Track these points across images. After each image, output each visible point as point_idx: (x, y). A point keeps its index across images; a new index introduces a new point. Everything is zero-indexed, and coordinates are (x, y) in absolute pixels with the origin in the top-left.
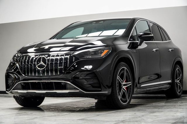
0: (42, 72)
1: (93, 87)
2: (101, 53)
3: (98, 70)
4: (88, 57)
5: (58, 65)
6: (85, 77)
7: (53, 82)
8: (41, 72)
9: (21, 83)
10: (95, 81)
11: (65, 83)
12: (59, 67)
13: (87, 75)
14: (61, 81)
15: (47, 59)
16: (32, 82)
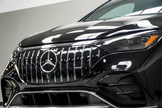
0: (50, 77)
1: (133, 99)
2: (146, 41)
3: (139, 71)
4: (123, 49)
5: (74, 65)
6: (118, 83)
7: (66, 92)
8: (48, 76)
9: (20, 95)
10: (136, 89)
11: (86, 93)
12: (75, 68)
13: (122, 79)
14: (80, 91)
15: (57, 54)
16: (37, 93)
